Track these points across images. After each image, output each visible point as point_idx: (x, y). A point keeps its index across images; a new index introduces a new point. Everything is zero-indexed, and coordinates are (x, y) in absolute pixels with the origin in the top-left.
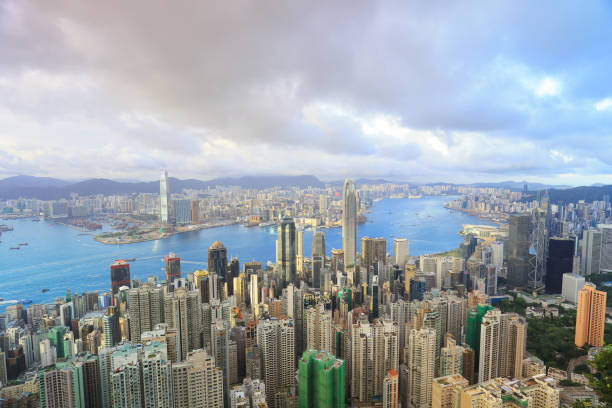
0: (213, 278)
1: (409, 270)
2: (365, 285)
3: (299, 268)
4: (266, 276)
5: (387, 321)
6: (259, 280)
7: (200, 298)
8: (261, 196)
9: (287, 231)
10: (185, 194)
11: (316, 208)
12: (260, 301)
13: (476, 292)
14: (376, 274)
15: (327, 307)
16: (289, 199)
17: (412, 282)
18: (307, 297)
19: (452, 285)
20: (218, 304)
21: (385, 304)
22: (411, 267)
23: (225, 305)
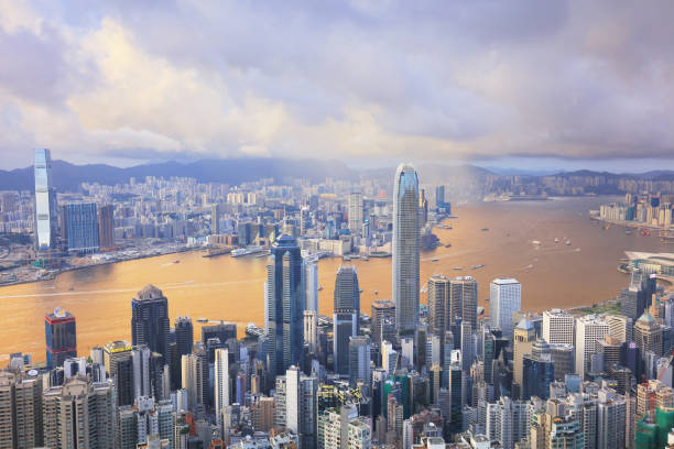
0: (142, 356)
1: (521, 339)
2: (435, 368)
3: (310, 336)
4: (244, 351)
5: (478, 440)
6: (232, 359)
7: (115, 396)
8: (235, 198)
9: (286, 264)
10: (86, 193)
11: (342, 219)
12: (232, 399)
13: (653, 385)
14: (457, 347)
15: (363, 411)
16: (290, 203)
17: (527, 363)
18: (324, 392)
19: (605, 370)
20: (151, 407)
21: (476, 405)
22: (525, 334)
23: (165, 409)
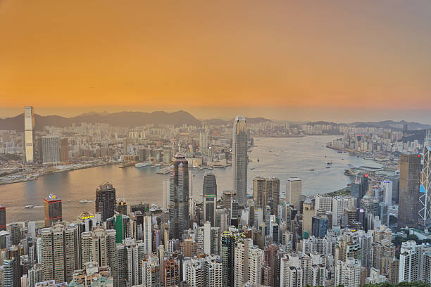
1: (307, 209)
2: (262, 225)
10: (48, 132)
14: (273, 214)
16: (165, 138)
17: (314, 220)
19: (349, 223)
20: (134, 244)
21: (284, 244)
22: (309, 207)
23: (140, 244)
